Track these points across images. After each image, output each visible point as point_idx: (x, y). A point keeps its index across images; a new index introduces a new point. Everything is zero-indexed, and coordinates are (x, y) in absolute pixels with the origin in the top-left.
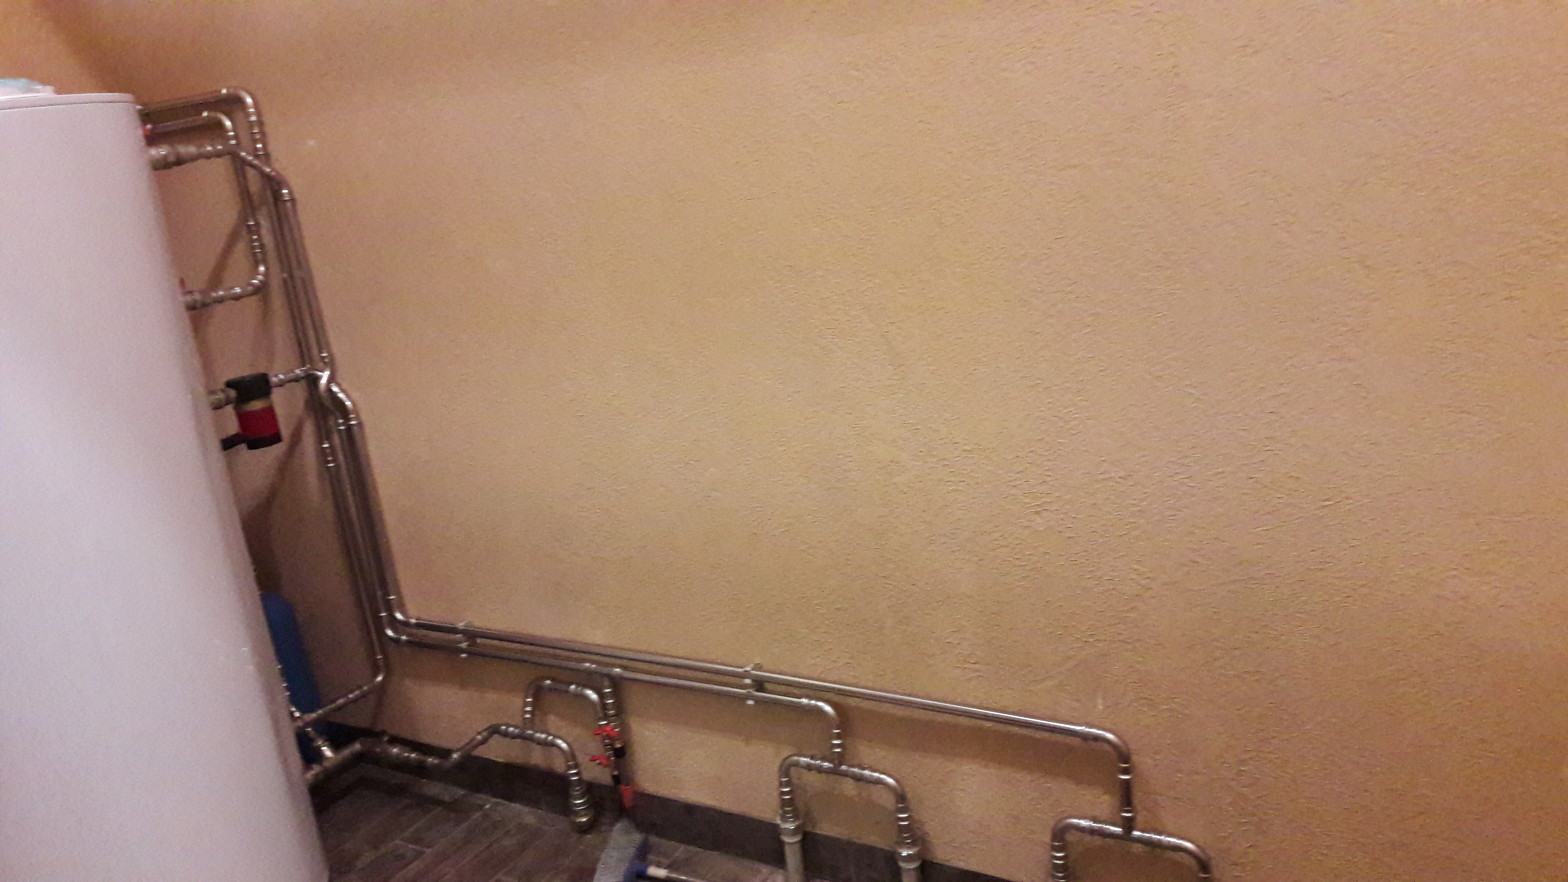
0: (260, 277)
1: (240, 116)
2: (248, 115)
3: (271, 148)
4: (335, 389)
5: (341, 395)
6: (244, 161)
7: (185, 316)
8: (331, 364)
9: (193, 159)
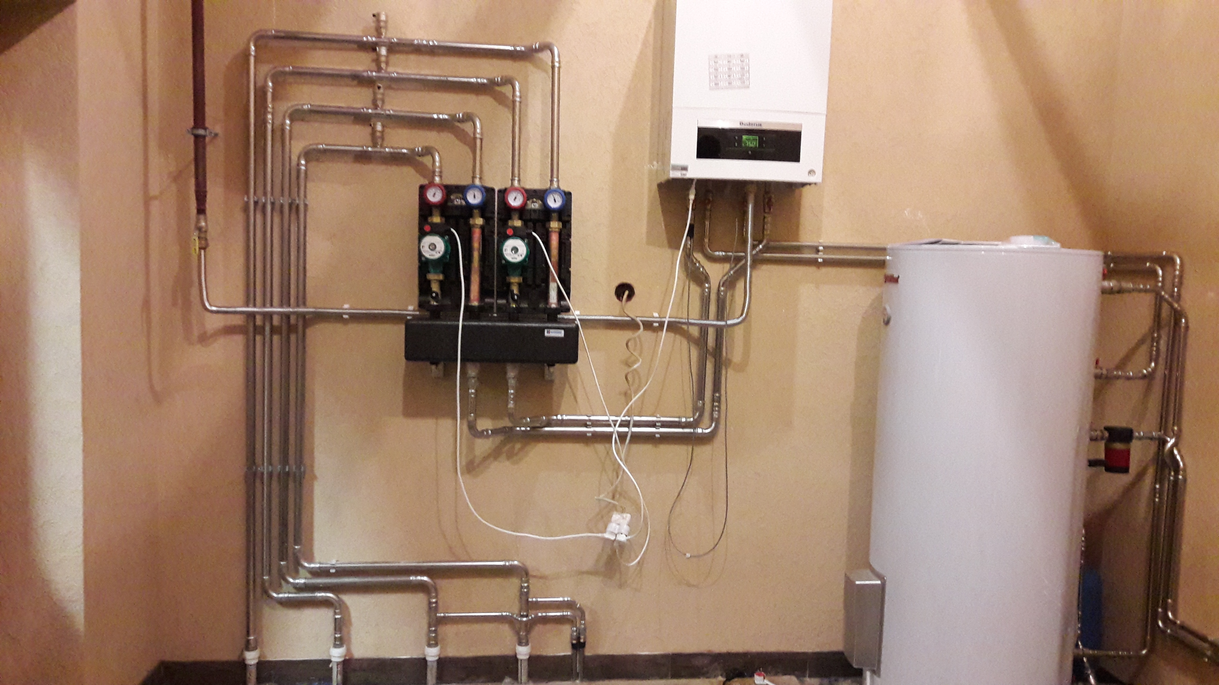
0: (1150, 369)
1: (1169, 269)
2: (1175, 270)
3: (1183, 292)
4: (1176, 452)
5: (1178, 457)
6: (1162, 297)
7: (1092, 381)
8: (1178, 436)
9: (1129, 291)
